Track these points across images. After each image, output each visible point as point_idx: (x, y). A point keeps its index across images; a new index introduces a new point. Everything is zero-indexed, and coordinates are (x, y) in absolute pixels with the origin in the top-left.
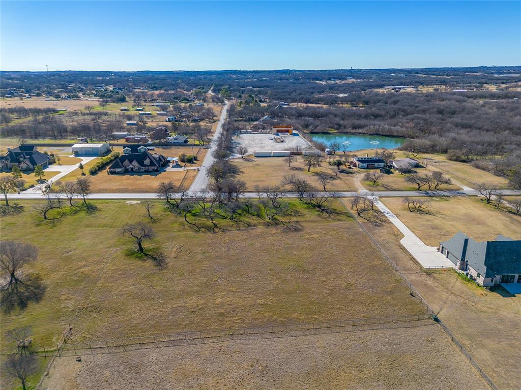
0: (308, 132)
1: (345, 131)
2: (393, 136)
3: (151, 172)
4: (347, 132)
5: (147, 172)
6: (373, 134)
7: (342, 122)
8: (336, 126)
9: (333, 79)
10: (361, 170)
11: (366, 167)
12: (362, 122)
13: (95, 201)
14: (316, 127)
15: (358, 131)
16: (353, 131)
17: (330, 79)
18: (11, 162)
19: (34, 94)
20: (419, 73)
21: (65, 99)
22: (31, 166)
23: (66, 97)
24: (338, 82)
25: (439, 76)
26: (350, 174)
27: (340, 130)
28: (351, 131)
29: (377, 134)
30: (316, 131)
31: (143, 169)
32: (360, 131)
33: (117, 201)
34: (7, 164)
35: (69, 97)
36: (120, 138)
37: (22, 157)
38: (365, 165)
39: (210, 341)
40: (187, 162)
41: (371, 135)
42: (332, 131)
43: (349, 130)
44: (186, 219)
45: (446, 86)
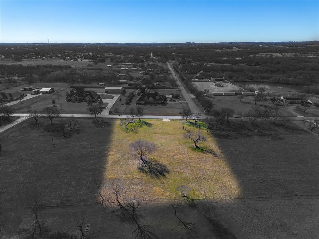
0: (233, 81)
1: (257, 80)
2: (290, 84)
3: (160, 104)
4: (258, 81)
5: (158, 104)
6: (276, 83)
7: (252, 75)
8: (250, 78)
9: (224, 49)
10: (288, 104)
11: (290, 102)
12: (266, 75)
13: (146, 120)
14: (238, 78)
15: (264, 80)
16: (262, 81)
19: (48, 57)
20: (277, 45)
21: (68, 60)
23: (69, 59)
24: (228, 50)
25: (291, 47)
26: (283, 107)
28: (261, 81)
29: (278, 83)
30: (238, 80)
31: (156, 102)
32: (267, 80)
33: (157, 120)
34: (76, 98)
35: (71, 59)
36: (123, 84)
37: (84, 94)
38: (289, 101)
39: (287, 199)
40: (176, 98)
41: (274, 83)
42: (248, 80)
43: (259, 80)
44: (207, 131)
45: (300, 53)
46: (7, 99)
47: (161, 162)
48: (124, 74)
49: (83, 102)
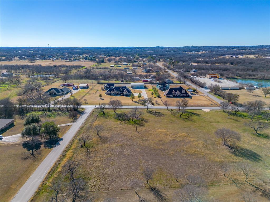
1: (245, 77)
5: (184, 97)
7: (240, 73)
8: (238, 75)
9: (193, 51)
12: (250, 73)
14: (228, 75)
15: (251, 77)
16: (249, 77)
17: (192, 51)
18: (117, 91)
19: (55, 58)
20: (234, 49)
22: (128, 93)
24: (197, 53)
27: (242, 77)
28: (248, 77)
29: (263, 79)
30: (229, 77)
31: (182, 95)
32: (253, 77)
34: (115, 92)
41: (260, 79)
42: (237, 77)
43: (247, 77)
44: (252, 120)
45: (259, 55)
46: (60, 94)
47: (244, 148)
48: (131, 72)
49: (121, 95)
